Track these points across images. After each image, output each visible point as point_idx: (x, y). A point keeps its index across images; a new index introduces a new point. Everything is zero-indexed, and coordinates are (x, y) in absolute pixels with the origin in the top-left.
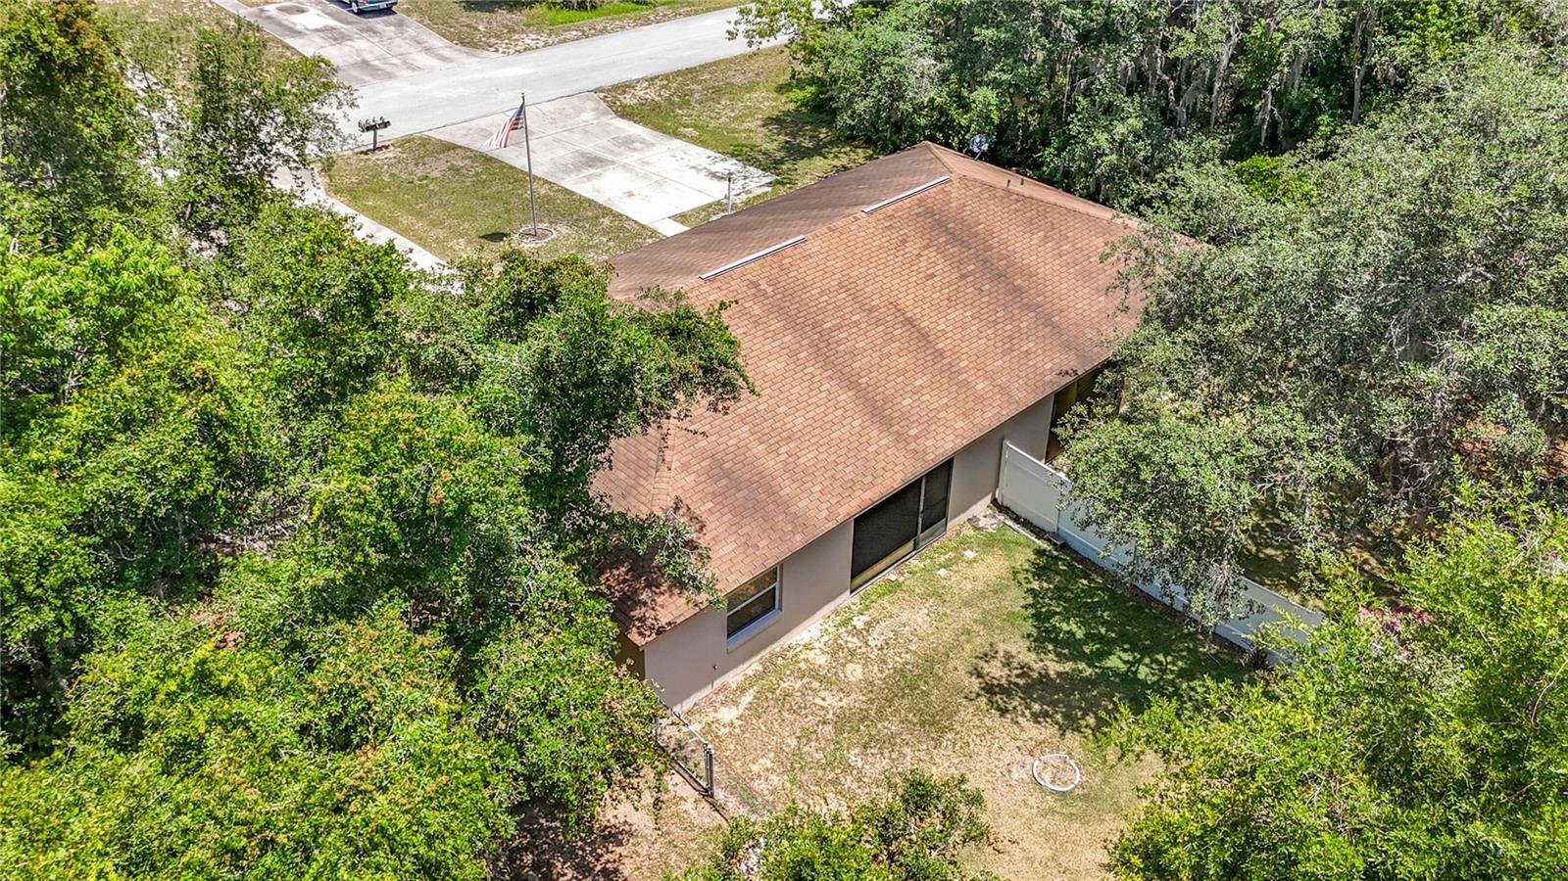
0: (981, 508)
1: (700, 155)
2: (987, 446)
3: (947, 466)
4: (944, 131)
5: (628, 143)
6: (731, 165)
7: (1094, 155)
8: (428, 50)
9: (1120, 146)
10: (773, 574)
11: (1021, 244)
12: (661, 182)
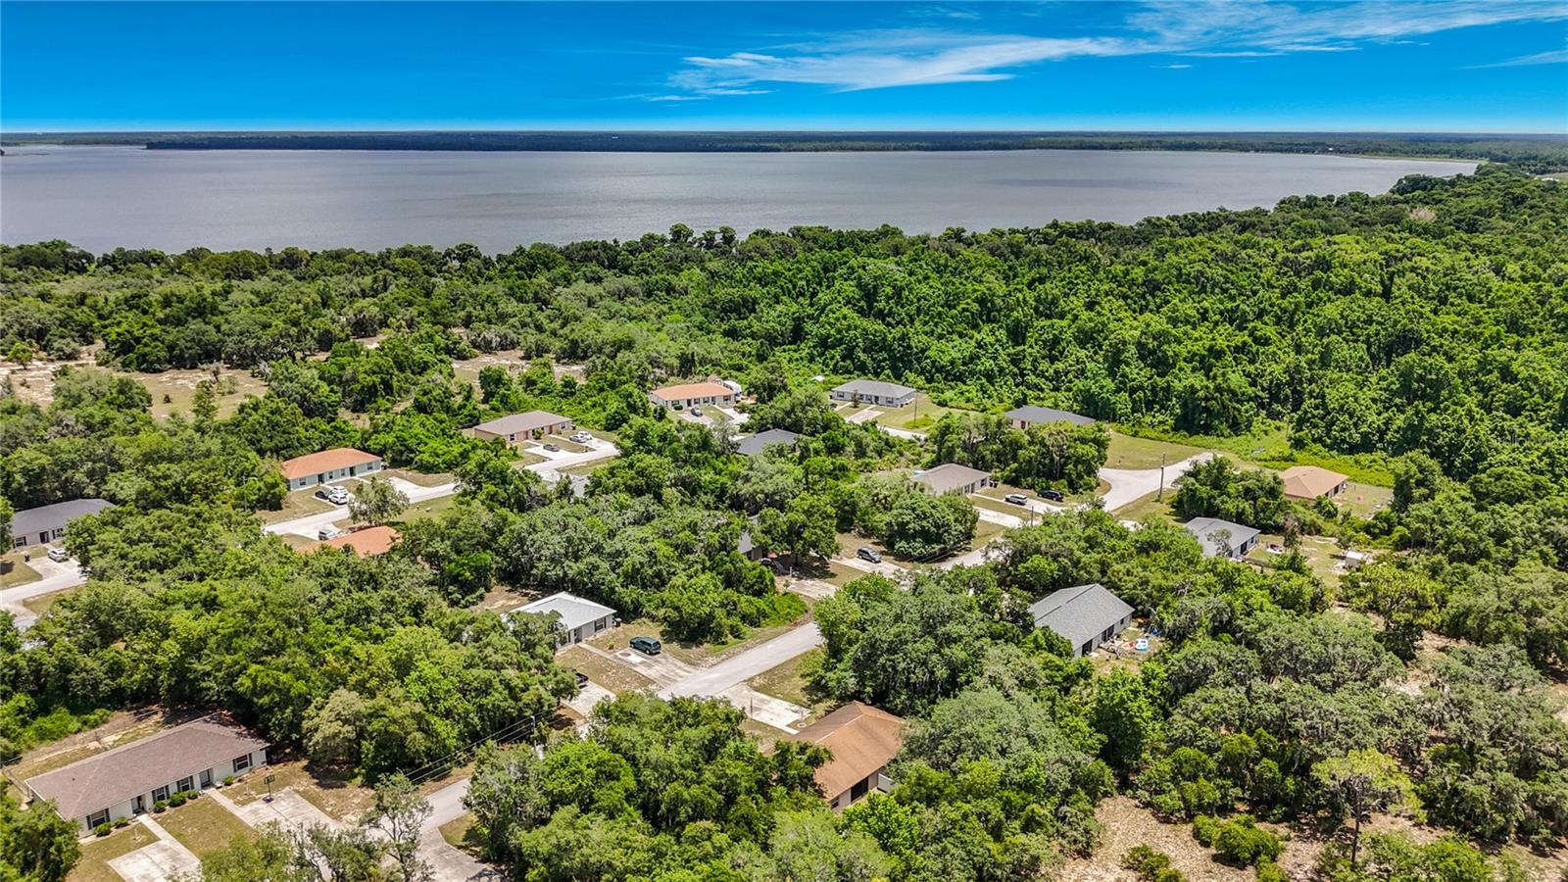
0: (875, 789)
1: (786, 704)
2: (875, 774)
3: (867, 779)
4: (857, 696)
5: (763, 701)
6: (796, 708)
7: (896, 705)
8: (680, 668)
9: (903, 702)
10: (838, 798)
11: (880, 731)
12: (779, 715)
